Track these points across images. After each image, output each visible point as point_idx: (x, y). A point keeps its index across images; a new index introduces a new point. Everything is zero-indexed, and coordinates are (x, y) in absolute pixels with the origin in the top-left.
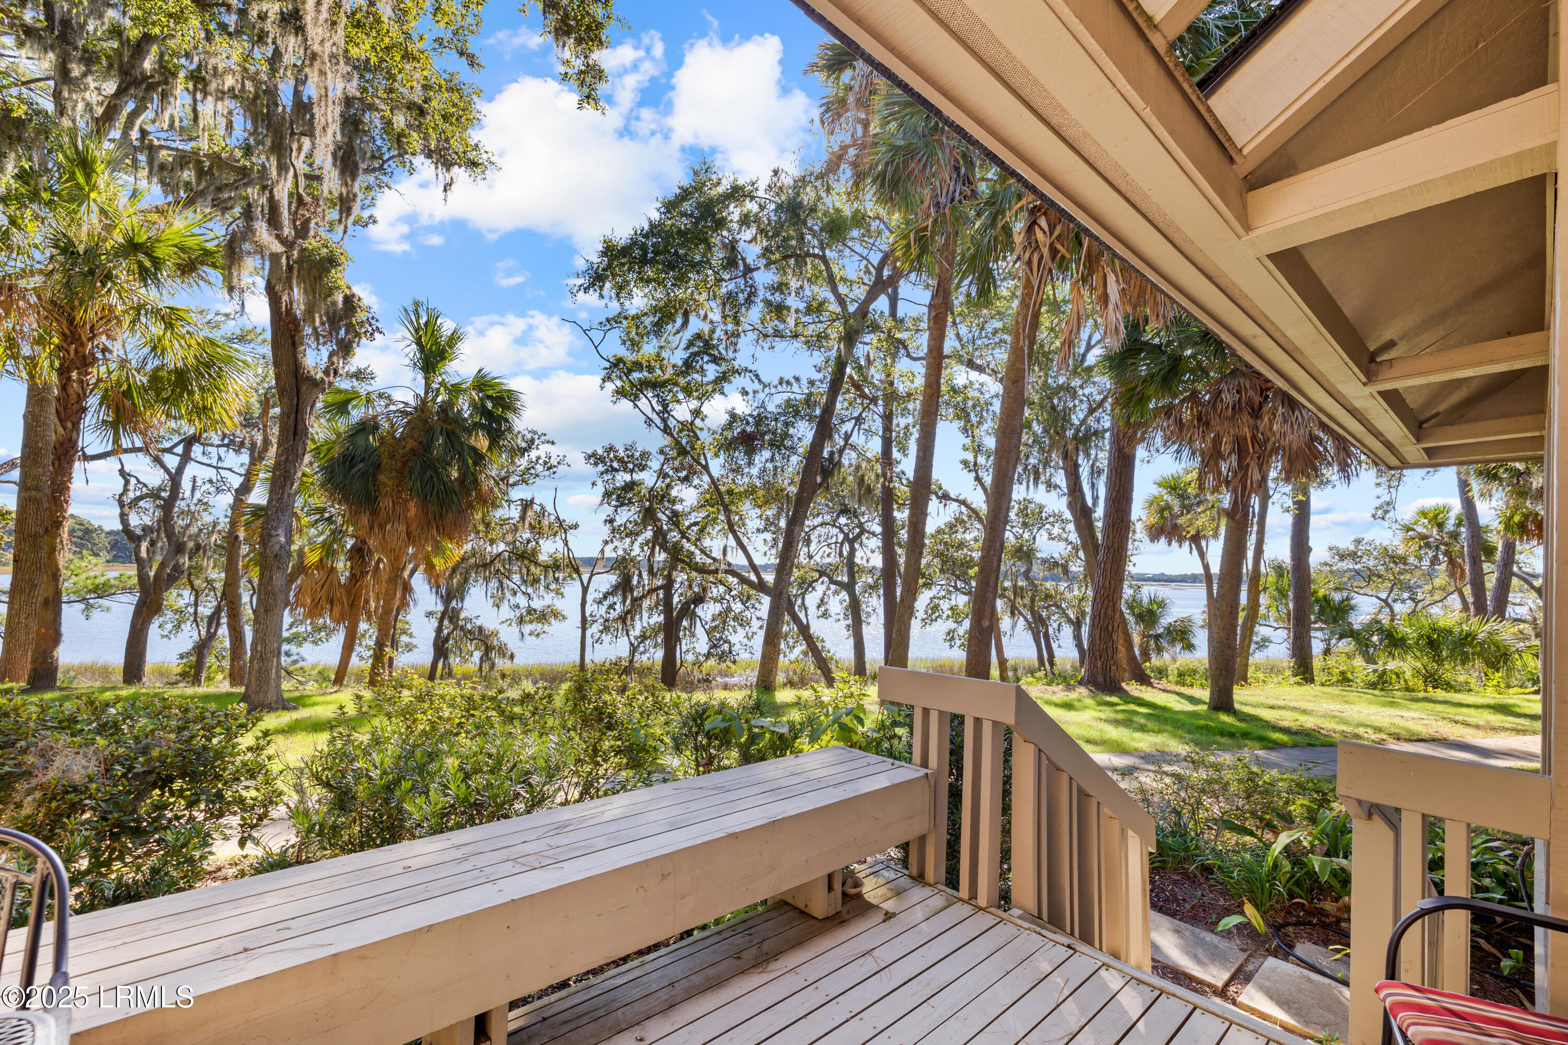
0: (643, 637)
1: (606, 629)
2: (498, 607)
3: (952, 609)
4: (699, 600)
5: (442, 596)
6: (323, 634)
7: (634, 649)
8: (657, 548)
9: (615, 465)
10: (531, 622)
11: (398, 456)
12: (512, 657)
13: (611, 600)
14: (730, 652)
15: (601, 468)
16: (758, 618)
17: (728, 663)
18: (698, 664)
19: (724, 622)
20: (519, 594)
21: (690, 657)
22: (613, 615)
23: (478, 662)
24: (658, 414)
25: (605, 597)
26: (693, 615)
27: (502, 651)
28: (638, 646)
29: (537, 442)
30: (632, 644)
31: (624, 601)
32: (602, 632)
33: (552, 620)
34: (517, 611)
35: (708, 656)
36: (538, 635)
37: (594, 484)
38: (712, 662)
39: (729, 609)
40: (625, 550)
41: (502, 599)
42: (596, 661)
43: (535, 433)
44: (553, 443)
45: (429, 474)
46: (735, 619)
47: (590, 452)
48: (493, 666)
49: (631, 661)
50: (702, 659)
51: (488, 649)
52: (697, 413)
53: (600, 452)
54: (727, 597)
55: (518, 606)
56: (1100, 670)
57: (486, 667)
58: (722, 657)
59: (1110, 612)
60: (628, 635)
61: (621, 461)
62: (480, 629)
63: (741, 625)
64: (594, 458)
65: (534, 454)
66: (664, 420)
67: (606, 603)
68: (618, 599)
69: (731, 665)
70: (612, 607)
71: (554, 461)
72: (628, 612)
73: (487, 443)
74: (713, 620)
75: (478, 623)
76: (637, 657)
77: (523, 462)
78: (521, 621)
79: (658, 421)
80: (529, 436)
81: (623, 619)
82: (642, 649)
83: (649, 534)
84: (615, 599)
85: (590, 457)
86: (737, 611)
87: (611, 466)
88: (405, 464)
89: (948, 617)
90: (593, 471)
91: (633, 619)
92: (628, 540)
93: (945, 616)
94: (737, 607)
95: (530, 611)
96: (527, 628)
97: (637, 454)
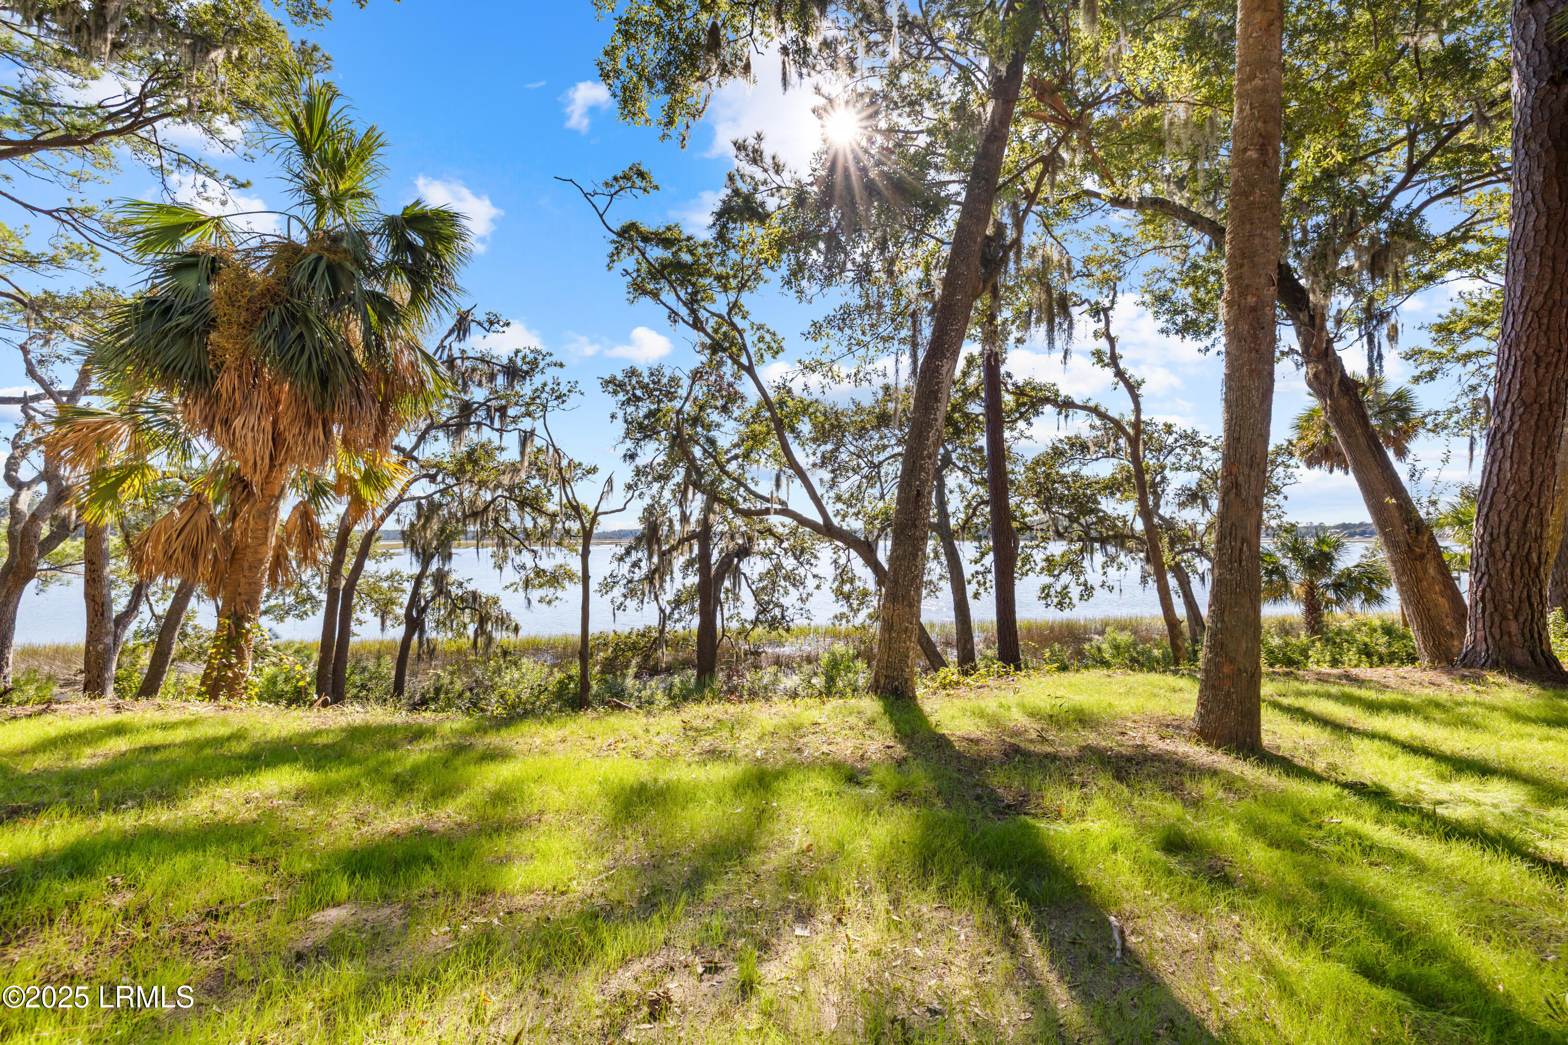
0: (677, 603)
1: (631, 593)
2: (501, 568)
3: (1047, 560)
4: (744, 552)
5: (417, 554)
6: (308, 606)
7: (664, 618)
8: (691, 488)
9: (639, 393)
10: (541, 586)
11: (243, 302)
12: (516, 629)
13: (634, 556)
14: (783, 617)
15: (621, 397)
16: (815, 576)
17: (781, 631)
18: (743, 633)
19: (774, 583)
20: (524, 552)
21: (734, 625)
22: (639, 574)
23: (472, 636)
24: (685, 304)
25: (628, 553)
26: (737, 573)
27: (503, 621)
28: (672, 613)
29: (541, 365)
30: (662, 611)
31: (650, 557)
32: (625, 596)
33: (566, 583)
34: (523, 573)
35: (755, 623)
36: (550, 602)
37: (613, 416)
38: (760, 630)
39: (778, 567)
40: (653, 497)
41: (505, 559)
42: (619, 631)
43: (538, 352)
44: (561, 365)
45: (298, 330)
46: (787, 577)
47: (607, 377)
48: (490, 640)
49: (662, 632)
50: (749, 626)
51: (483, 621)
52: (734, 306)
53: (620, 377)
54: (777, 550)
55: (523, 567)
56: (1517, 638)
57: (481, 641)
58: (773, 624)
59: (1532, 528)
60: (656, 598)
61: (644, 387)
62: (475, 595)
63: (794, 585)
64: (613, 385)
65: (538, 380)
66: (693, 312)
67: (628, 561)
68: (641, 554)
69: (784, 633)
70: (636, 564)
71: (564, 389)
72: (654, 572)
73: (407, 296)
74: (761, 580)
75: (470, 587)
76: (669, 626)
77: (526, 389)
78: (527, 584)
79: (684, 312)
80: (531, 357)
81: (650, 578)
82: (676, 616)
83: (679, 475)
84: (640, 555)
85: (608, 382)
86: (789, 568)
87: (634, 395)
88: (255, 315)
89: (1042, 569)
90: (611, 403)
91: (662, 580)
92: (656, 486)
93: (1038, 569)
94: (789, 563)
95: (539, 572)
96: (535, 594)
97: (665, 380)
